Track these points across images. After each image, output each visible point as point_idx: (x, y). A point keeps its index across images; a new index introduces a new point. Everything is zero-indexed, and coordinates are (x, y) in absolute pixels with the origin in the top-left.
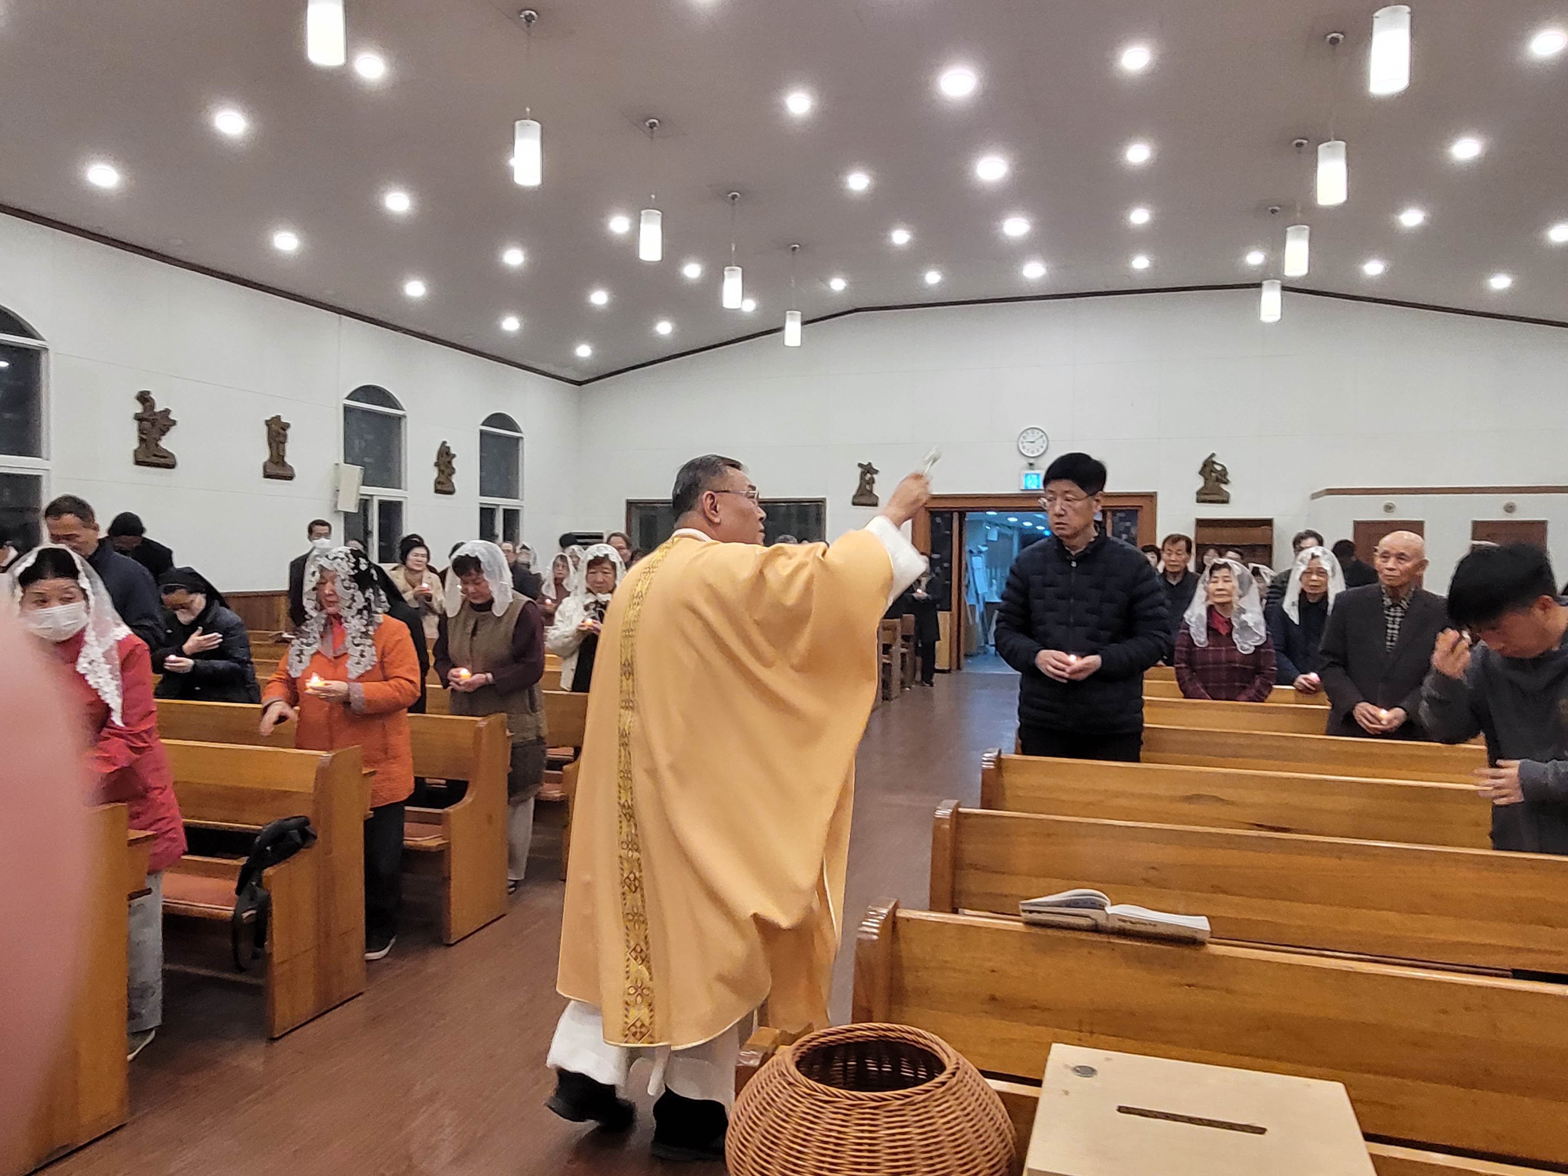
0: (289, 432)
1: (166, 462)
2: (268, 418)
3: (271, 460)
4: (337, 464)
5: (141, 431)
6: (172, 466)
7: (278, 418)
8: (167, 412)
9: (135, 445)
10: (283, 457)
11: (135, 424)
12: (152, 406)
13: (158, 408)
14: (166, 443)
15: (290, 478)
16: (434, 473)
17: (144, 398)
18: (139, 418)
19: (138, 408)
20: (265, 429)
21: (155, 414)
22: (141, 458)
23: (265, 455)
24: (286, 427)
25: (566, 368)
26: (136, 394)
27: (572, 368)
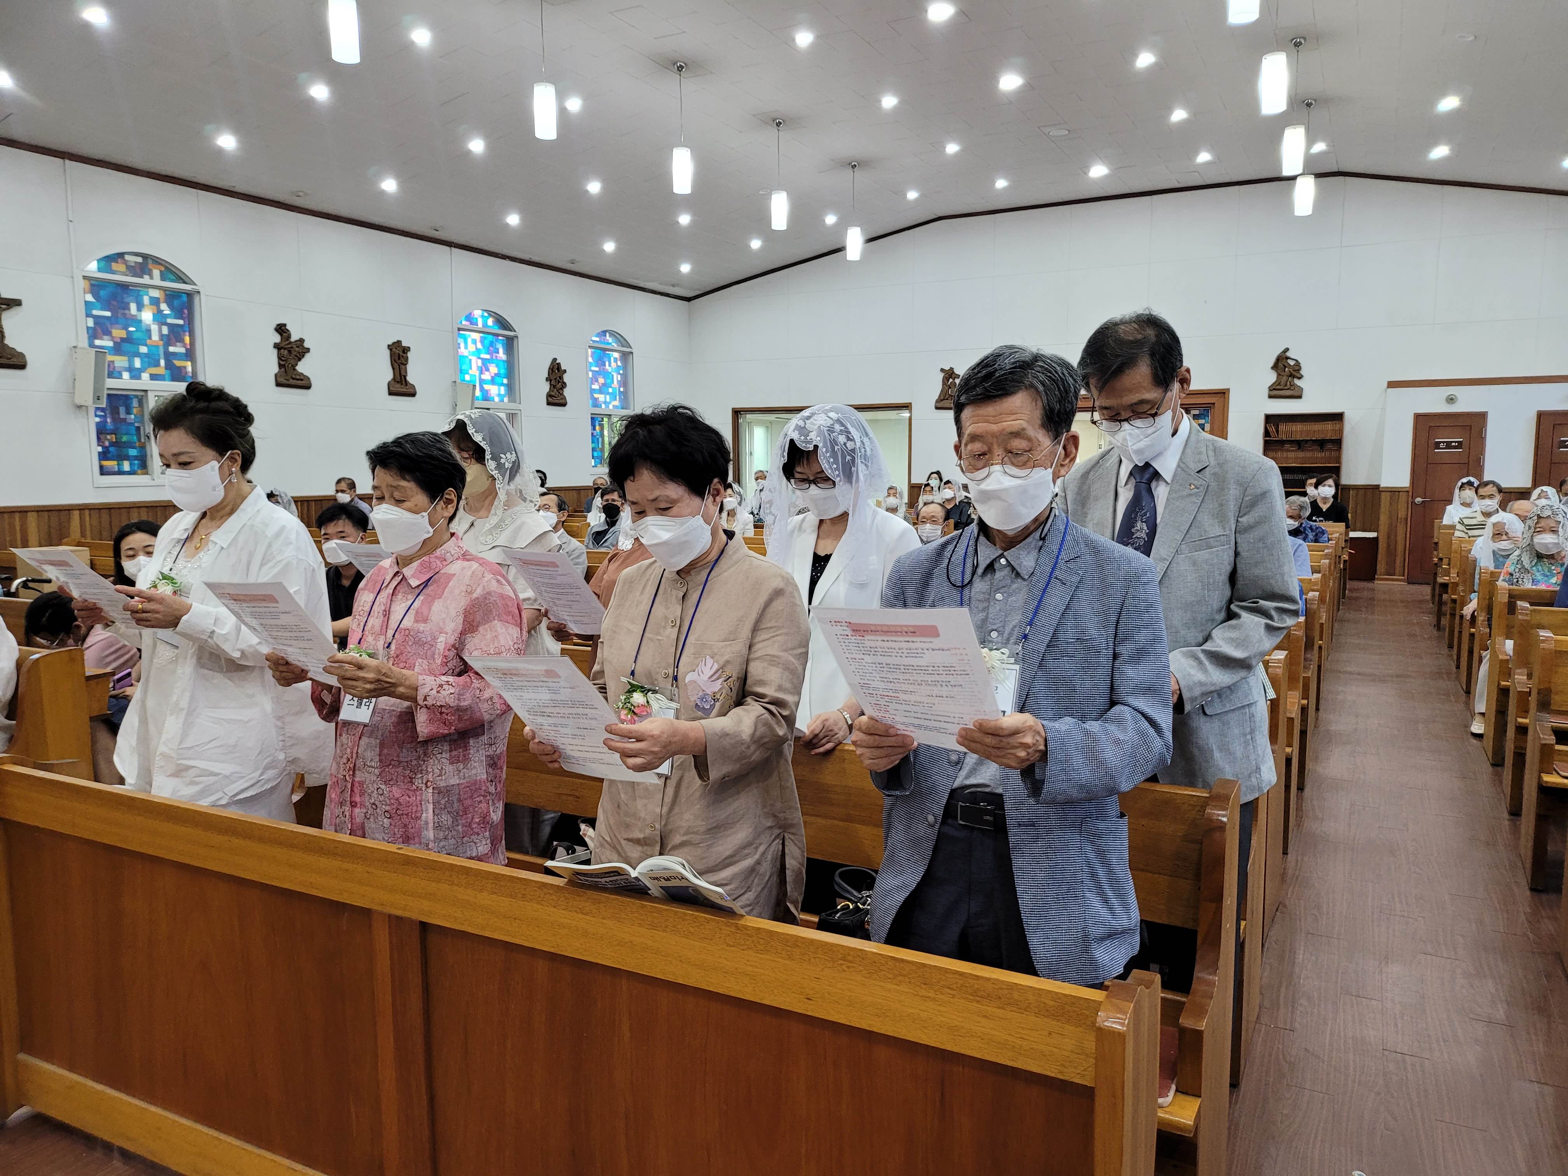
0: (409, 355)
1: (303, 384)
2: (390, 343)
3: (394, 379)
4: (455, 382)
5: (279, 358)
6: (308, 387)
7: (399, 342)
8: (302, 341)
9: (276, 369)
10: (405, 377)
11: (275, 351)
12: (289, 337)
13: (293, 339)
14: (303, 367)
15: (413, 395)
16: (546, 387)
17: (281, 329)
18: (277, 346)
19: (277, 338)
20: (388, 352)
21: (291, 343)
22: (282, 381)
23: (388, 374)
24: (406, 350)
25: (673, 286)
26: (275, 326)
27: (678, 285)
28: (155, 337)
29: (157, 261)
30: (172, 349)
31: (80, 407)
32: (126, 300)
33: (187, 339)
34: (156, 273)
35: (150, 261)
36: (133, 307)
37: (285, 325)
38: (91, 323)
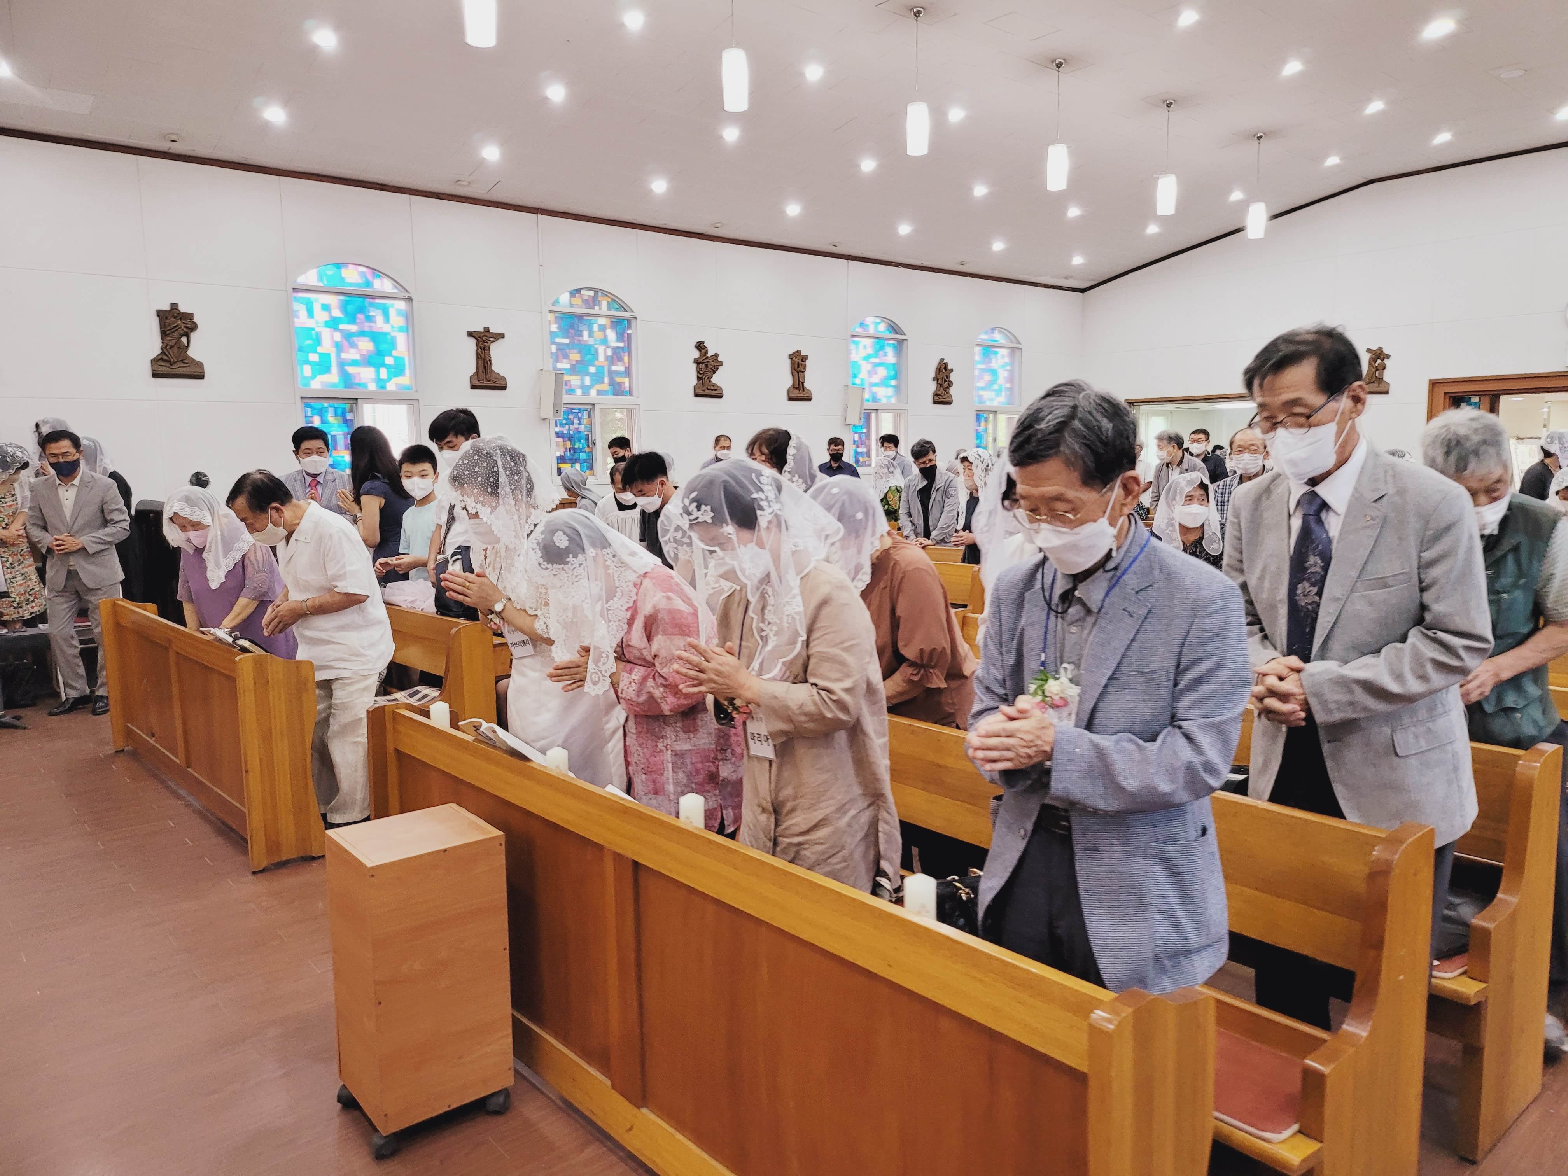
0: (807, 362)
1: (715, 393)
2: (791, 353)
3: (794, 385)
4: (847, 386)
5: (698, 372)
6: (720, 396)
7: (798, 352)
8: (716, 355)
9: (694, 381)
10: (803, 383)
11: (695, 365)
12: (706, 353)
13: (709, 355)
14: (716, 379)
15: (809, 399)
16: (933, 386)
17: (700, 346)
18: (697, 362)
19: (696, 354)
20: (789, 361)
21: (707, 358)
22: (699, 391)
23: (788, 381)
24: (804, 359)
25: (1066, 278)
26: (695, 343)
27: (1071, 277)
28: (601, 358)
29: (606, 293)
30: (614, 368)
31: (544, 419)
32: (581, 328)
33: (626, 359)
34: (604, 304)
35: (600, 294)
36: (586, 333)
37: (703, 342)
38: (554, 349)
